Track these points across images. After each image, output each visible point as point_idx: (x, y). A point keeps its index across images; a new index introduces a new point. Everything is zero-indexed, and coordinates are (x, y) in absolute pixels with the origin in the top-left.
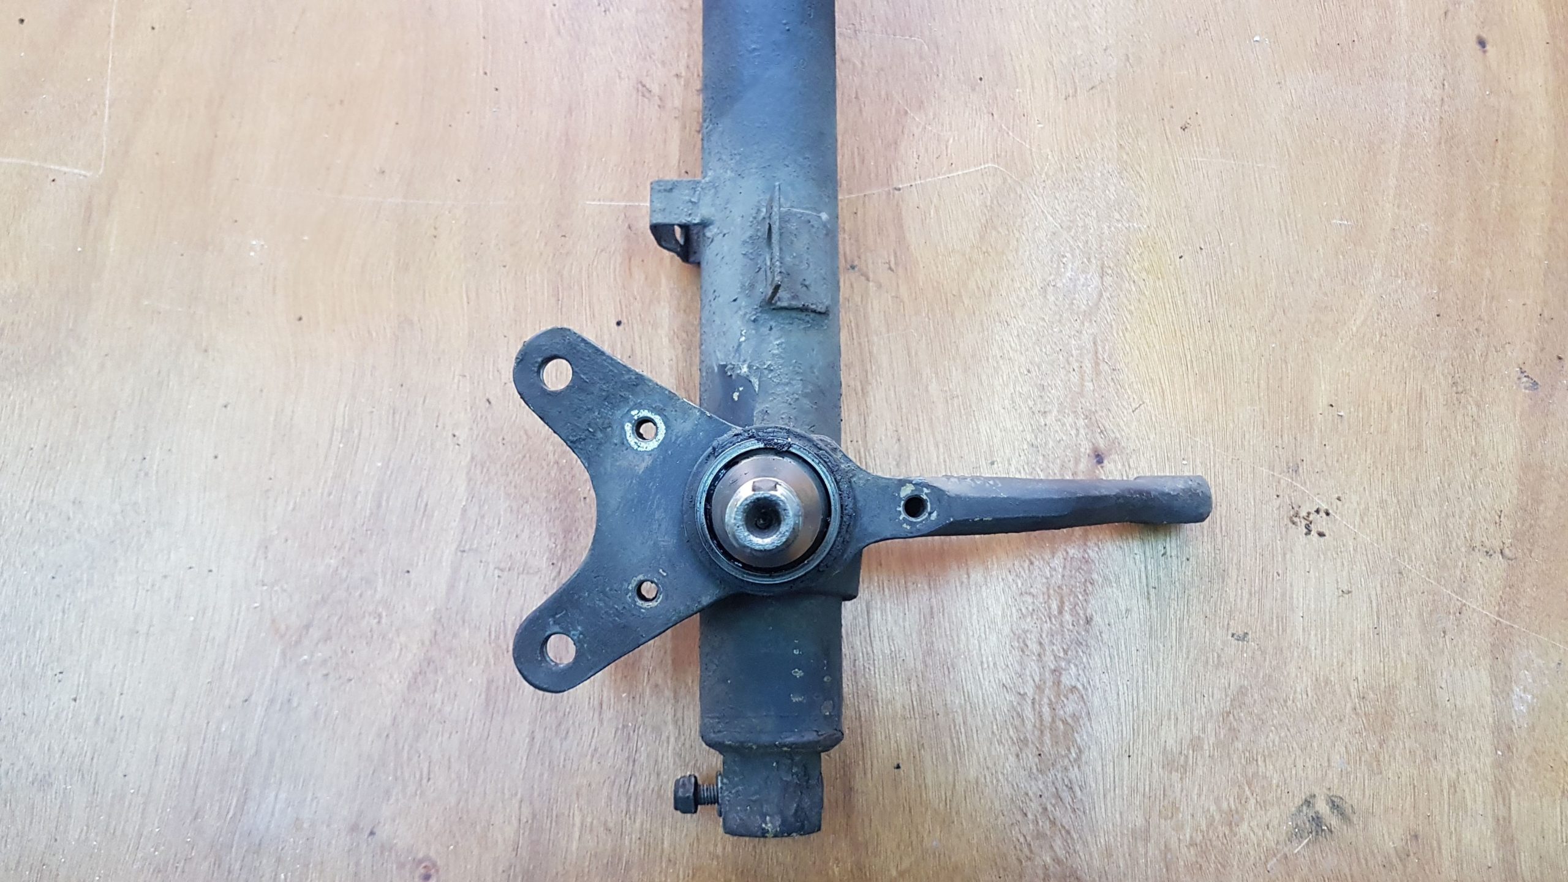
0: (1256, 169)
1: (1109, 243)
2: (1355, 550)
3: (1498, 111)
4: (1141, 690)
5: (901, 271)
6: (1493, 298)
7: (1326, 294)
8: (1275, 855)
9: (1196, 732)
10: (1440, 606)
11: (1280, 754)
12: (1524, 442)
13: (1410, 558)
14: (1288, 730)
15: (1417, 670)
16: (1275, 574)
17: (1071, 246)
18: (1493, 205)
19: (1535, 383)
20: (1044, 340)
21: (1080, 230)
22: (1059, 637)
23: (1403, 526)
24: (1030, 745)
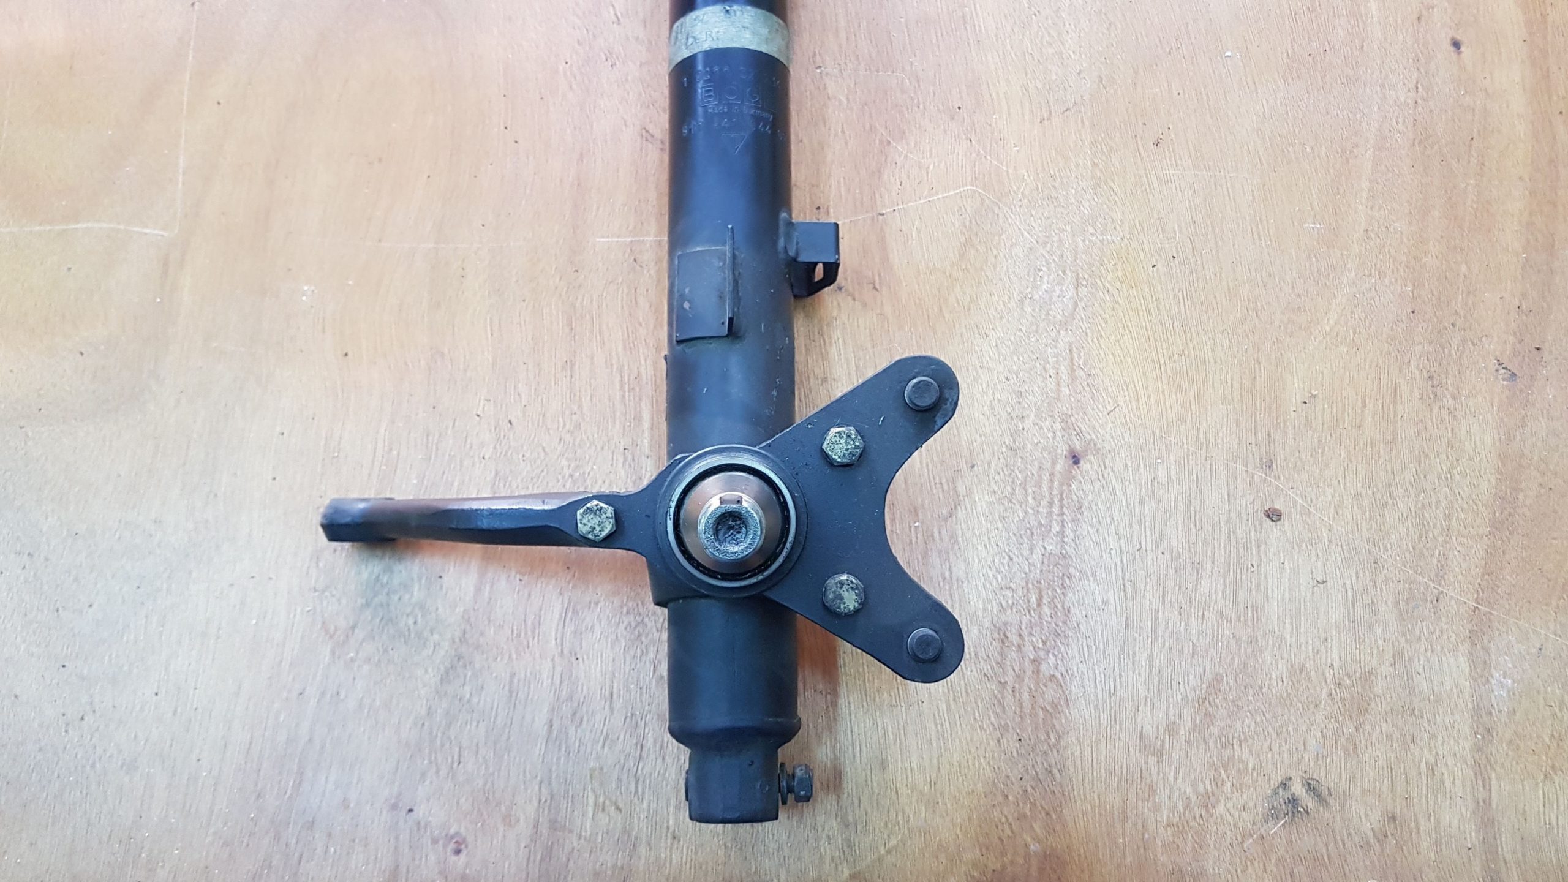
0: (1228, 179)
1: (1084, 256)
2: (1330, 541)
3: (1474, 110)
4: (1118, 678)
5: (885, 291)
6: (1469, 292)
7: (1299, 296)
8: (1251, 836)
9: (1172, 718)
10: (1417, 594)
11: (1256, 738)
12: (1502, 433)
13: (1385, 547)
14: (1264, 715)
15: (1394, 656)
16: (1250, 566)
17: (1046, 261)
18: (1469, 202)
19: (1514, 374)
20: (1021, 350)
21: (1055, 245)
22: (1039, 628)
23: (1378, 517)
24: (1011, 730)
